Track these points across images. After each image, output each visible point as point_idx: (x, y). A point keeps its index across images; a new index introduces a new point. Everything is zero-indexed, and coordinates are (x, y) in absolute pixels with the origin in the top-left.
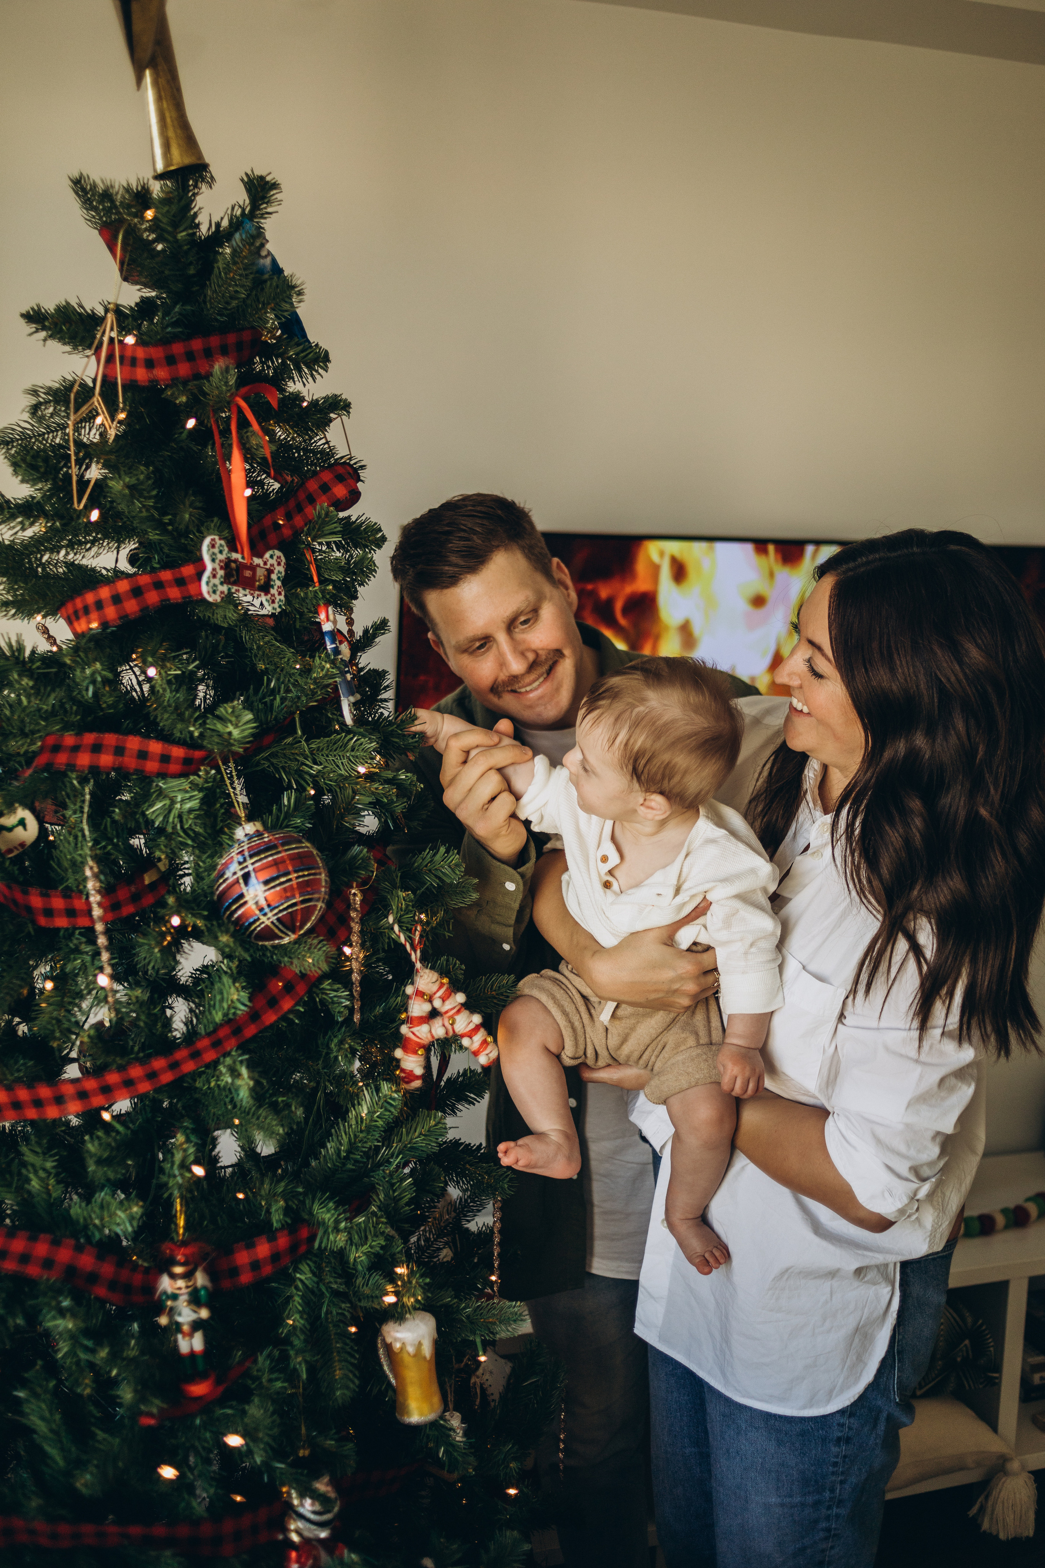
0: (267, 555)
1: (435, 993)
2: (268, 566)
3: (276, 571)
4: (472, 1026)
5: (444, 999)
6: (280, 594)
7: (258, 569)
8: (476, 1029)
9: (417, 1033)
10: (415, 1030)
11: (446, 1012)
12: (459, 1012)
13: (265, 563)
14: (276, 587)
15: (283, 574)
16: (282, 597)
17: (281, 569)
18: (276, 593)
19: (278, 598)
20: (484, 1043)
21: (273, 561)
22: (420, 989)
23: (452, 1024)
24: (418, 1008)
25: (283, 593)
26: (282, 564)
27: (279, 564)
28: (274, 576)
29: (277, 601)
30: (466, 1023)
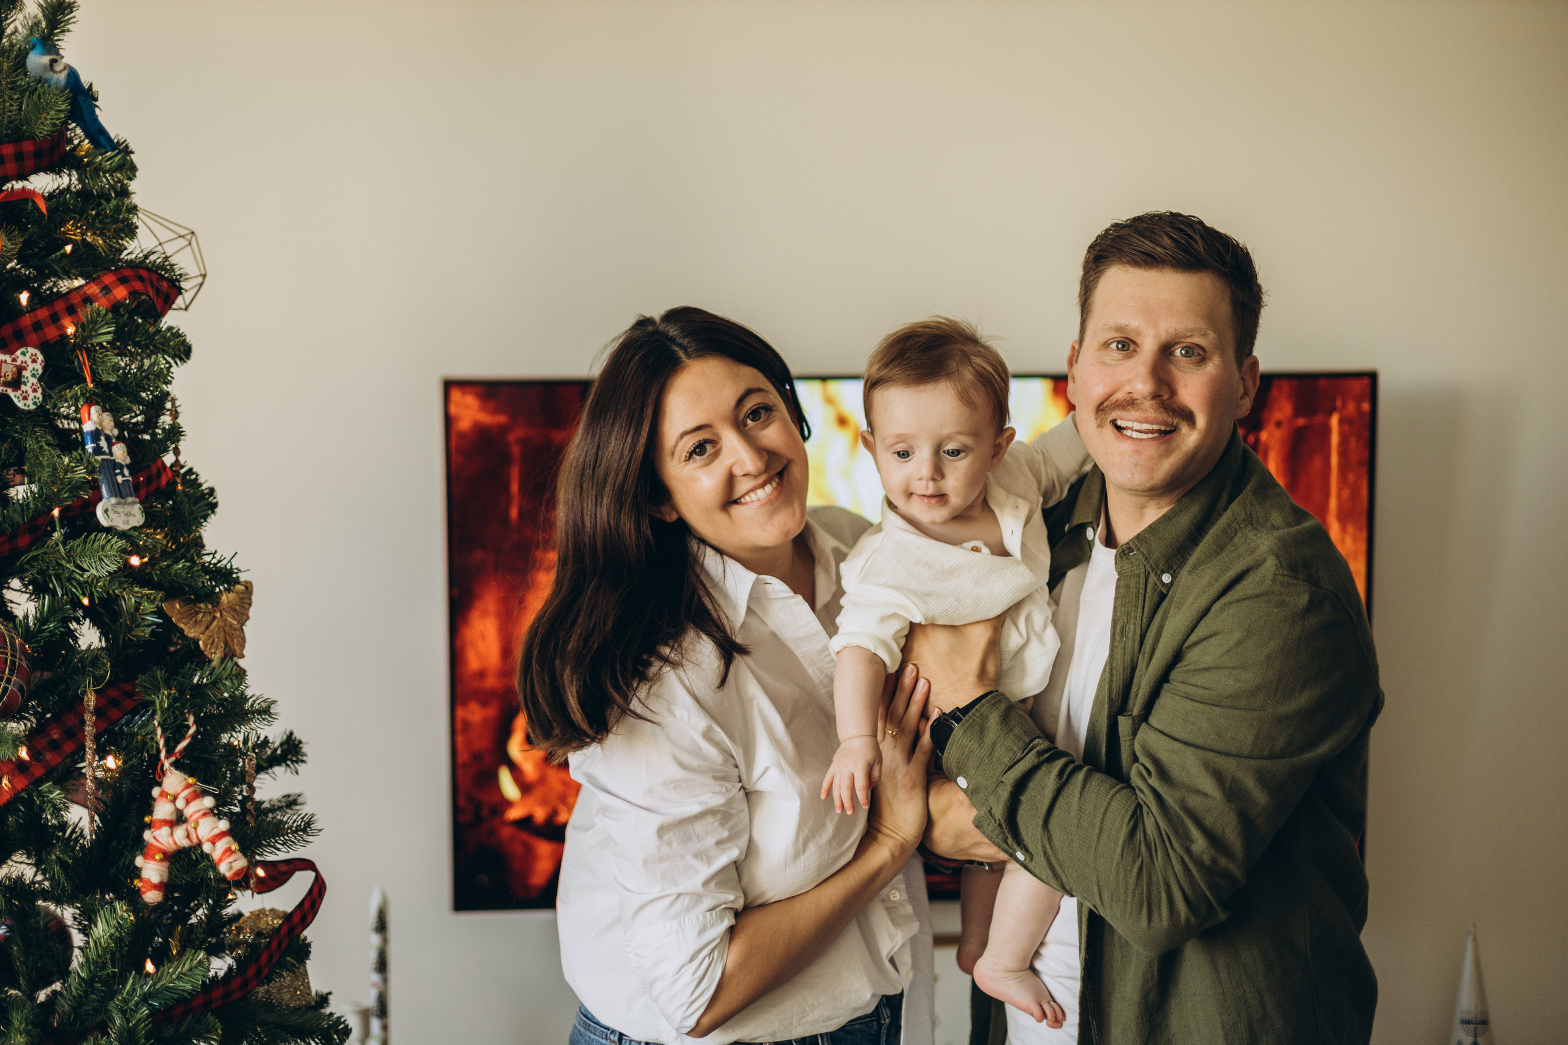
0: (18, 353)
1: (179, 794)
2: (18, 363)
3: (30, 368)
4: (216, 831)
5: (188, 802)
6: (35, 391)
7: (3, 365)
8: (223, 834)
9: (158, 838)
10: (157, 833)
11: (191, 816)
12: (205, 815)
13: (14, 360)
14: (29, 384)
15: (40, 371)
16: (39, 394)
17: (39, 367)
18: (30, 391)
19: (32, 395)
20: (228, 851)
21: (27, 358)
22: (166, 790)
23: (195, 828)
24: (162, 810)
25: (40, 391)
26: (39, 361)
27: (34, 361)
28: (26, 373)
29: (30, 398)
30: (210, 827)
